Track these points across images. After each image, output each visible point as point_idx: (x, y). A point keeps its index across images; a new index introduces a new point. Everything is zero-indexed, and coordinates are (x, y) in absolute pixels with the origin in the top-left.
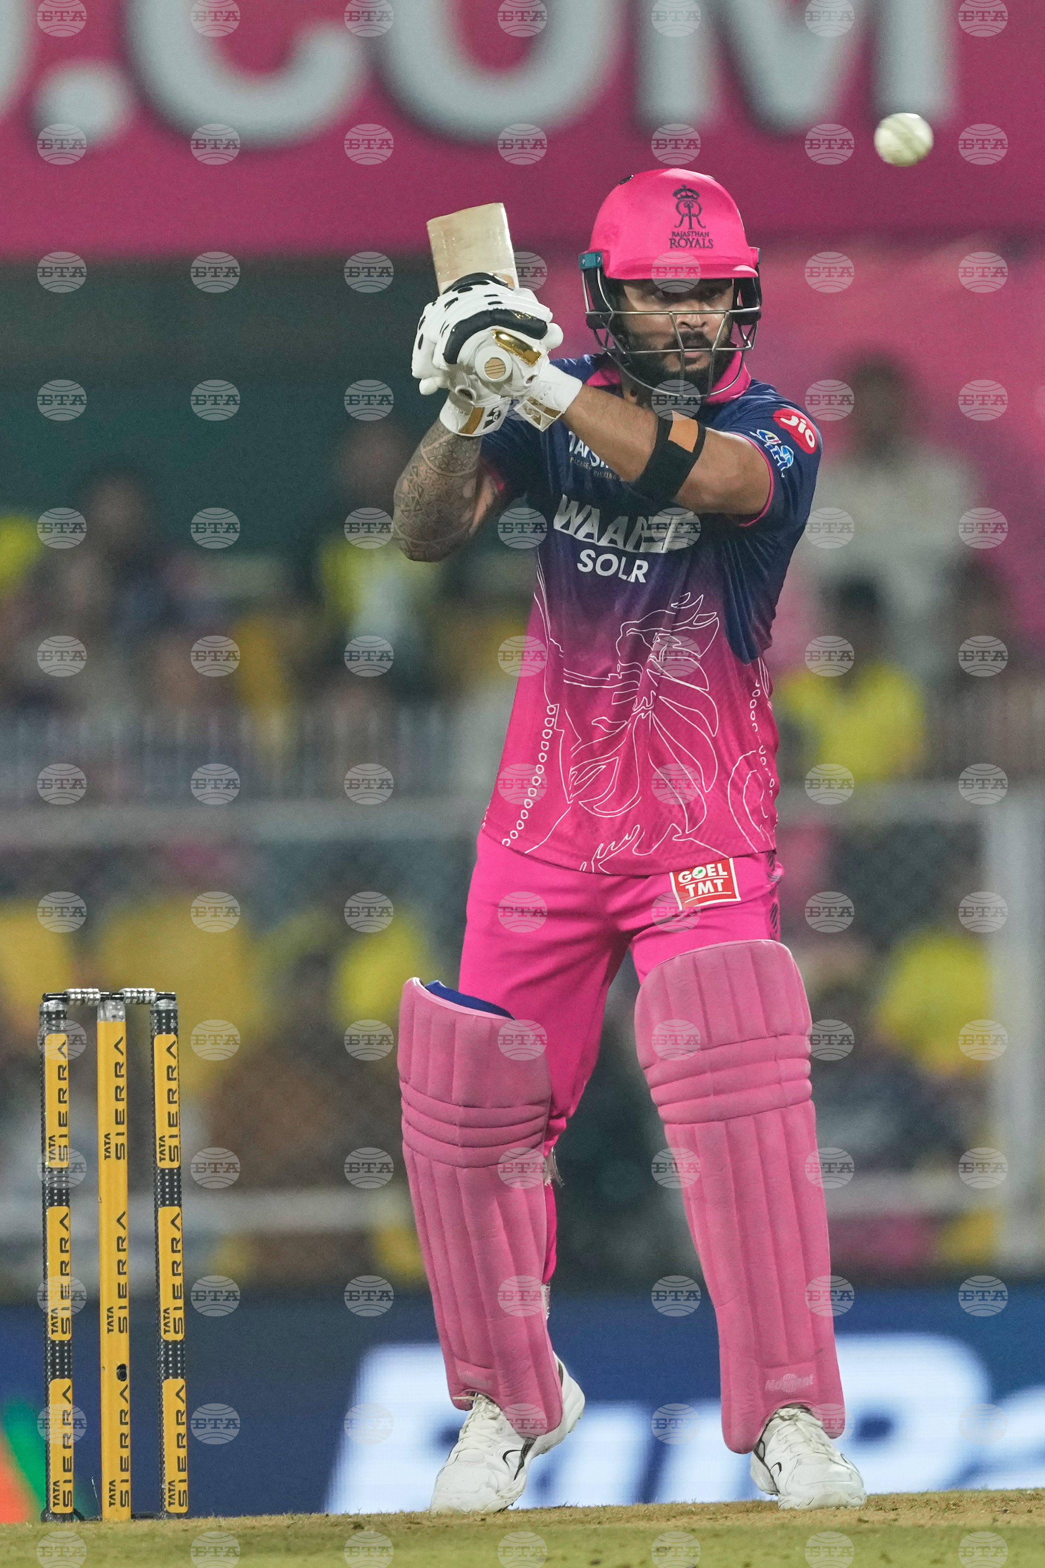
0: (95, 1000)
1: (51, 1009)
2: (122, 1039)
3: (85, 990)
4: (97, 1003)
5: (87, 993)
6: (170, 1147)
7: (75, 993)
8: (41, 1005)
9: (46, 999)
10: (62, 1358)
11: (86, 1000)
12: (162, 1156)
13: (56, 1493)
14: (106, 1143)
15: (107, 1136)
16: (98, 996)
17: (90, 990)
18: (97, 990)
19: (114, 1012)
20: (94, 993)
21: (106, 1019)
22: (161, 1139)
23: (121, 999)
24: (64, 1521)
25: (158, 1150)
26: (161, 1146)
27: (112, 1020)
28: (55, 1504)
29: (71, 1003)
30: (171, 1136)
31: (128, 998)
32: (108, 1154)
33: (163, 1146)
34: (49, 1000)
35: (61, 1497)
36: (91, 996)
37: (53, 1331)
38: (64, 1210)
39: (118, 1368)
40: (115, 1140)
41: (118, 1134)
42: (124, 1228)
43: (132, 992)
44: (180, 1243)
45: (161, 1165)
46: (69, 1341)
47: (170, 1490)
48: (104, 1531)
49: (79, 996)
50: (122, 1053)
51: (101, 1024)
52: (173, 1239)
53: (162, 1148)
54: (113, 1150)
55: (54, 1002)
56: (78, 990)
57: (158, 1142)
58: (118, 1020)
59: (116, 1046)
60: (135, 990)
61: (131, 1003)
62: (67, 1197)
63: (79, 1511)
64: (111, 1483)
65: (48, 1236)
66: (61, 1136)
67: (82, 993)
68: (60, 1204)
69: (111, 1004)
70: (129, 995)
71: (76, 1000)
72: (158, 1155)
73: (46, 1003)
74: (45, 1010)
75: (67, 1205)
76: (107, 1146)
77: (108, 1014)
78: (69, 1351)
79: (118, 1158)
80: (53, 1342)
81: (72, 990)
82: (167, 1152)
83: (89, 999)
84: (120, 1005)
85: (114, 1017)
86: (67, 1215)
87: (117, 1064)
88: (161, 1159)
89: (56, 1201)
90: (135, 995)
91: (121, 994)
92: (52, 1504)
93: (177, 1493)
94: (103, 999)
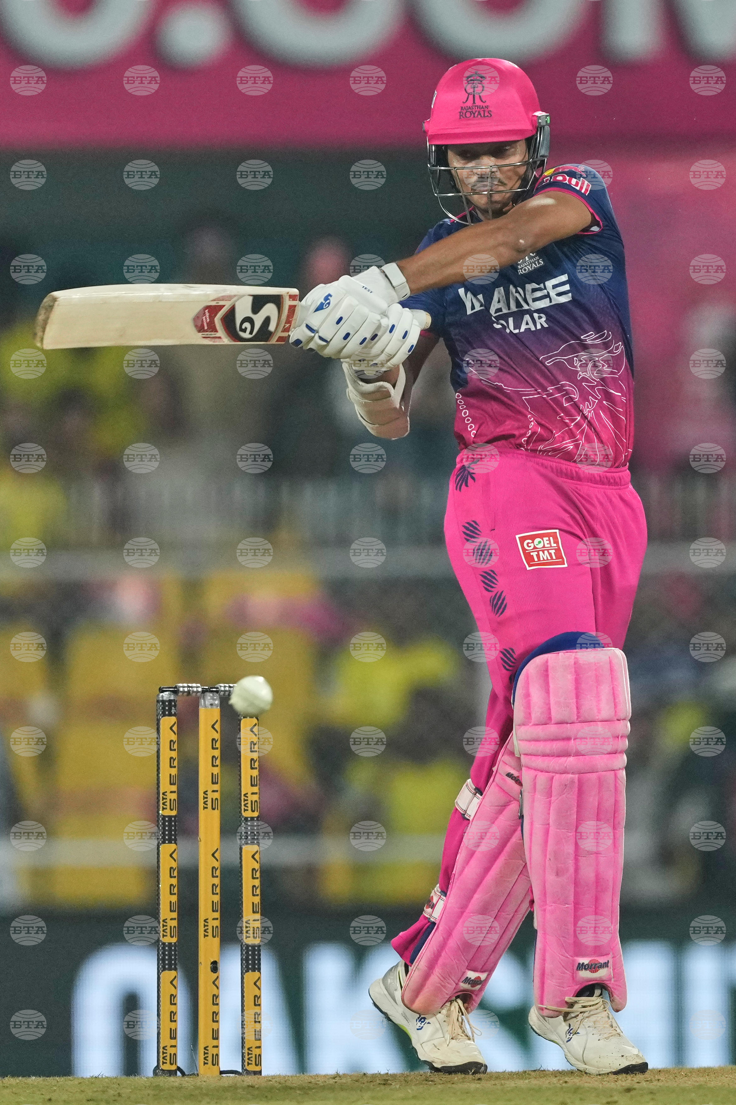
0: (197, 692)
1: (165, 698)
2: (217, 721)
3: (190, 685)
4: (199, 694)
5: (192, 687)
6: (252, 801)
7: (184, 687)
8: (158, 695)
9: (162, 691)
10: (170, 955)
11: (191, 692)
12: (246, 808)
13: (165, 1055)
14: (204, 798)
15: (205, 793)
16: (200, 689)
17: (194, 685)
18: (199, 685)
19: (211, 701)
20: (197, 687)
21: (205, 706)
22: (245, 795)
23: (217, 692)
24: (170, 1076)
25: (243, 803)
26: (245, 800)
27: (210, 707)
28: (163, 1063)
29: (180, 694)
30: (253, 794)
31: (222, 691)
32: (205, 806)
33: (247, 800)
34: (163, 692)
35: (168, 1058)
36: (195, 689)
37: (164, 936)
38: (173, 846)
39: (212, 963)
40: (211, 795)
41: (213, 791)
42: (217, 860)
43: (225, 687)
44: (258, 872)
45: (245, 814)
46: (175, 943)
47: (249, 1054)
48: (200, 1083)
49: (186, 689)
50: (217, 732)
51: (202, 711)
52: (253, 869)
53: (246, 802)
54: (209, 803)
55: (167, 693)
56: (185, 685)
57: (243, 797)
58: (215, 707)
59: (213, 727)
60: (227, 685)
61: (224, 695)
62: (175, 837)
63: (181, 1067)
64: (205, 1048)
65: (161, 865)
66: (171, 792)
67: (189, 687)
68: (170, 842)
69: (209, 696)
70: (222, 689)
71: (184, 692)
72: (243, 807)
73: (161, 694)
74: (161, 699)
75: (175, 843)
76: (205, 800)
77: (207, 703)
78: (175, 950)
79: (213, 809)
80: (164, 944)
81: (181, 685)
82: (249, 805)
83: (193, 692)
84: (216, 696)
85: (211, 705)
86: (175, 850)
87: (213, 740)
88: (245, 810)
89: (167, 840)
90: (227, 689)
91: (217, 688)
92: (161, 1063)
93: (254, 1056)
94: (204, 691)
